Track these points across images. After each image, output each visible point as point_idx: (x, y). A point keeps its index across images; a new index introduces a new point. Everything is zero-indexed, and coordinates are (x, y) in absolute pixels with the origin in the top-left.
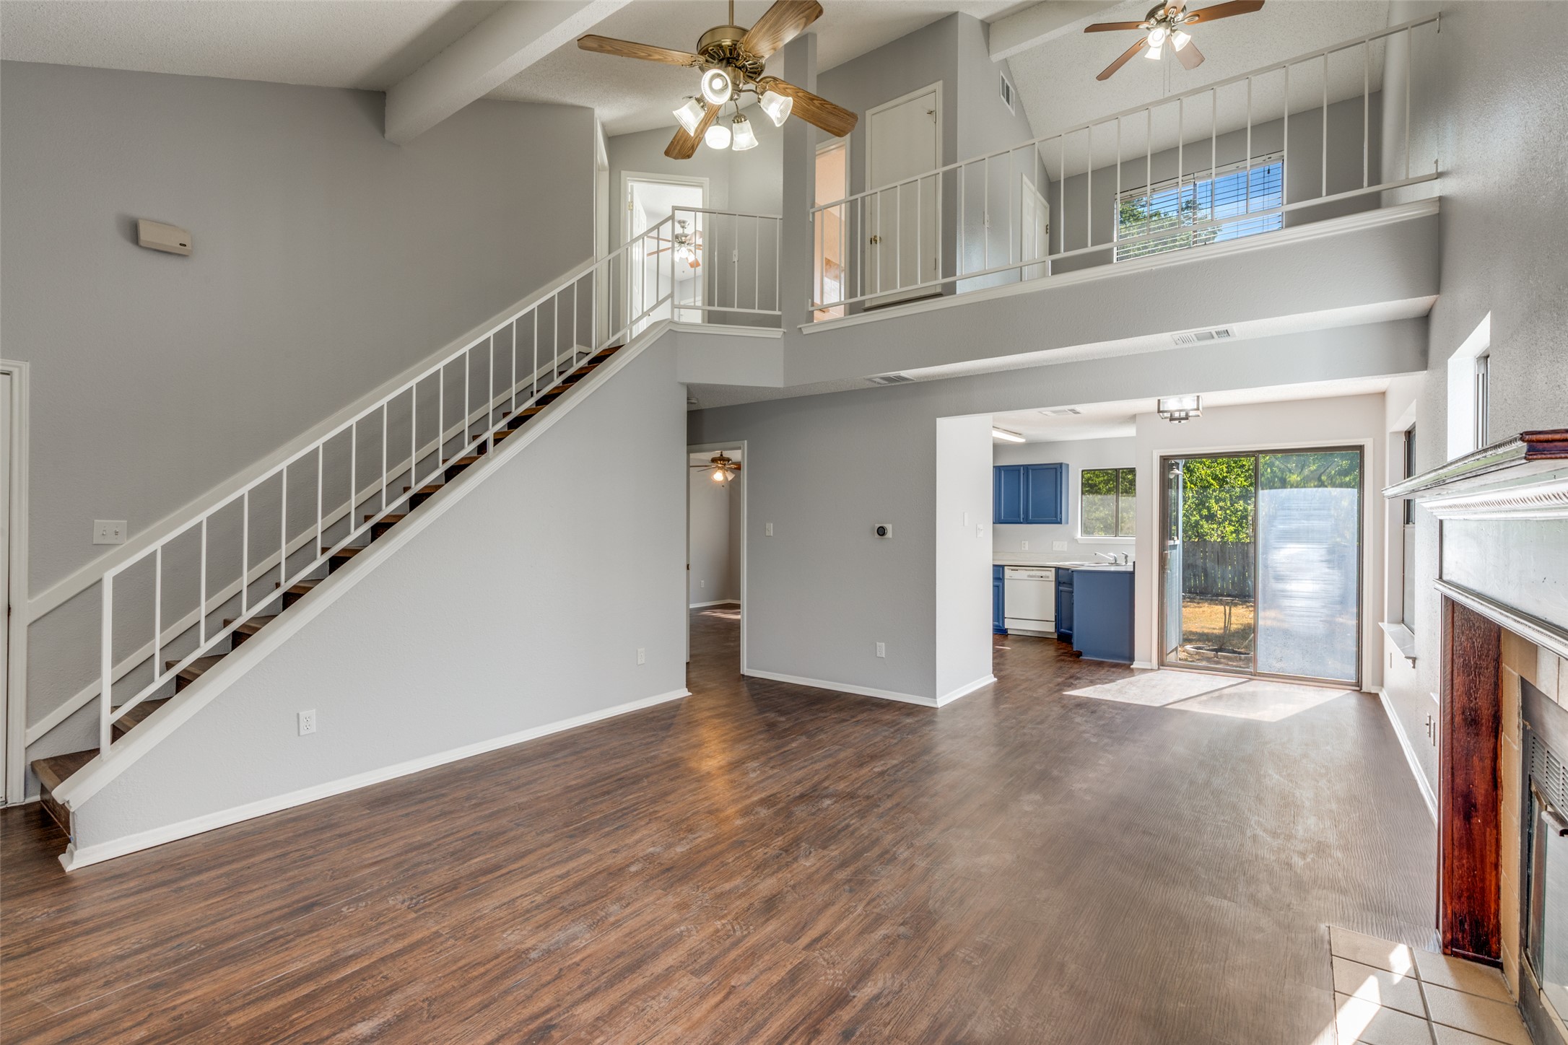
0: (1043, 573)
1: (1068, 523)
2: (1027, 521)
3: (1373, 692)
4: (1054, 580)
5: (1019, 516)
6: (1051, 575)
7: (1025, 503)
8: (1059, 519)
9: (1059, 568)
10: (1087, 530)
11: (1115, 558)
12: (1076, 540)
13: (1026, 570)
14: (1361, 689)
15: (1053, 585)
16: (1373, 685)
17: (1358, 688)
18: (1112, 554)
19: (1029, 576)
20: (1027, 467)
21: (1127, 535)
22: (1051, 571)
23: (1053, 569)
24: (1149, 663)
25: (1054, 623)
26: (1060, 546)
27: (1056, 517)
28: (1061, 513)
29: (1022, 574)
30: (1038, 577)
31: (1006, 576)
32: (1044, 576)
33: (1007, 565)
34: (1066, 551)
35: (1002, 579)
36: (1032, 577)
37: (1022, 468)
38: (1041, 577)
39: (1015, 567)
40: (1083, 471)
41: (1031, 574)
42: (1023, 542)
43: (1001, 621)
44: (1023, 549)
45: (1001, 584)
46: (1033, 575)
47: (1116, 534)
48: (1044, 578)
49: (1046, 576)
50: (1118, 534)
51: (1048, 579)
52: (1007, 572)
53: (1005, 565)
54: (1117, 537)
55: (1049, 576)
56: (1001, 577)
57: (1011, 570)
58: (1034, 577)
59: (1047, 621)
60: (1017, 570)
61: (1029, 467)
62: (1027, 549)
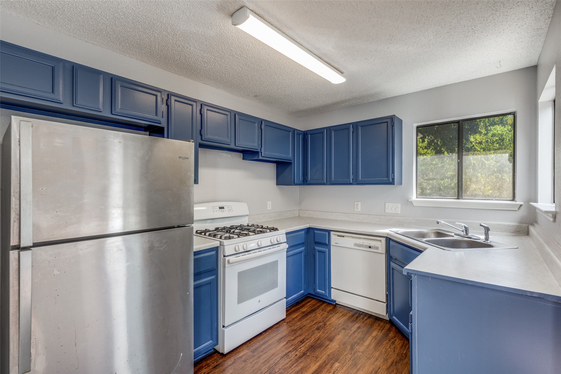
0: (372, 243)
1: (401, 184)
2: (357, 182)
4: (384, 252)
5: (349, 177)
6: (381, 245)
7: (355, 163)
8: (391, 179)
9: (390, 239)
10: (422, 193)
11: (465, 227)
12: (411, 202)
13: (353, 237)
15: (382, 259)
19: (356, 245)
20: (356, 125)
21: (475, 196)
22: (380, 241)
23: (383, 240)
25: (385, 304)
26: (394, 208)
27: (388, 176)
28: (393, 172)
29: (349, 242)
30: (366, 246)
31: (333, 242)
32: (373, 246)
33: (333, 231)
34: (400, 213)
35: (328, 245)
36: (360, 246)
37: (351, 126)
38: (370, 247)
39: (342, 233)
40: (418, 127)
41: (358, 243)
42: (356, 203)
43: (328, 291)
44: (356, 210)
45: (327, 250)
46: (361, 243)
47: (459, 196)
48: (373, 249)
49: (375, 247)
50: (462, 196)
51: (378, 250)
52: (334, 238)
53: (331, 231)
54: (459, 199)
55: (378, 247)
56: (327, 243)
57: (338, 236)
58: (362, 246)
59: (377, 300)
60: (344, 237)
61: (358, 124)
62: (359, 210)
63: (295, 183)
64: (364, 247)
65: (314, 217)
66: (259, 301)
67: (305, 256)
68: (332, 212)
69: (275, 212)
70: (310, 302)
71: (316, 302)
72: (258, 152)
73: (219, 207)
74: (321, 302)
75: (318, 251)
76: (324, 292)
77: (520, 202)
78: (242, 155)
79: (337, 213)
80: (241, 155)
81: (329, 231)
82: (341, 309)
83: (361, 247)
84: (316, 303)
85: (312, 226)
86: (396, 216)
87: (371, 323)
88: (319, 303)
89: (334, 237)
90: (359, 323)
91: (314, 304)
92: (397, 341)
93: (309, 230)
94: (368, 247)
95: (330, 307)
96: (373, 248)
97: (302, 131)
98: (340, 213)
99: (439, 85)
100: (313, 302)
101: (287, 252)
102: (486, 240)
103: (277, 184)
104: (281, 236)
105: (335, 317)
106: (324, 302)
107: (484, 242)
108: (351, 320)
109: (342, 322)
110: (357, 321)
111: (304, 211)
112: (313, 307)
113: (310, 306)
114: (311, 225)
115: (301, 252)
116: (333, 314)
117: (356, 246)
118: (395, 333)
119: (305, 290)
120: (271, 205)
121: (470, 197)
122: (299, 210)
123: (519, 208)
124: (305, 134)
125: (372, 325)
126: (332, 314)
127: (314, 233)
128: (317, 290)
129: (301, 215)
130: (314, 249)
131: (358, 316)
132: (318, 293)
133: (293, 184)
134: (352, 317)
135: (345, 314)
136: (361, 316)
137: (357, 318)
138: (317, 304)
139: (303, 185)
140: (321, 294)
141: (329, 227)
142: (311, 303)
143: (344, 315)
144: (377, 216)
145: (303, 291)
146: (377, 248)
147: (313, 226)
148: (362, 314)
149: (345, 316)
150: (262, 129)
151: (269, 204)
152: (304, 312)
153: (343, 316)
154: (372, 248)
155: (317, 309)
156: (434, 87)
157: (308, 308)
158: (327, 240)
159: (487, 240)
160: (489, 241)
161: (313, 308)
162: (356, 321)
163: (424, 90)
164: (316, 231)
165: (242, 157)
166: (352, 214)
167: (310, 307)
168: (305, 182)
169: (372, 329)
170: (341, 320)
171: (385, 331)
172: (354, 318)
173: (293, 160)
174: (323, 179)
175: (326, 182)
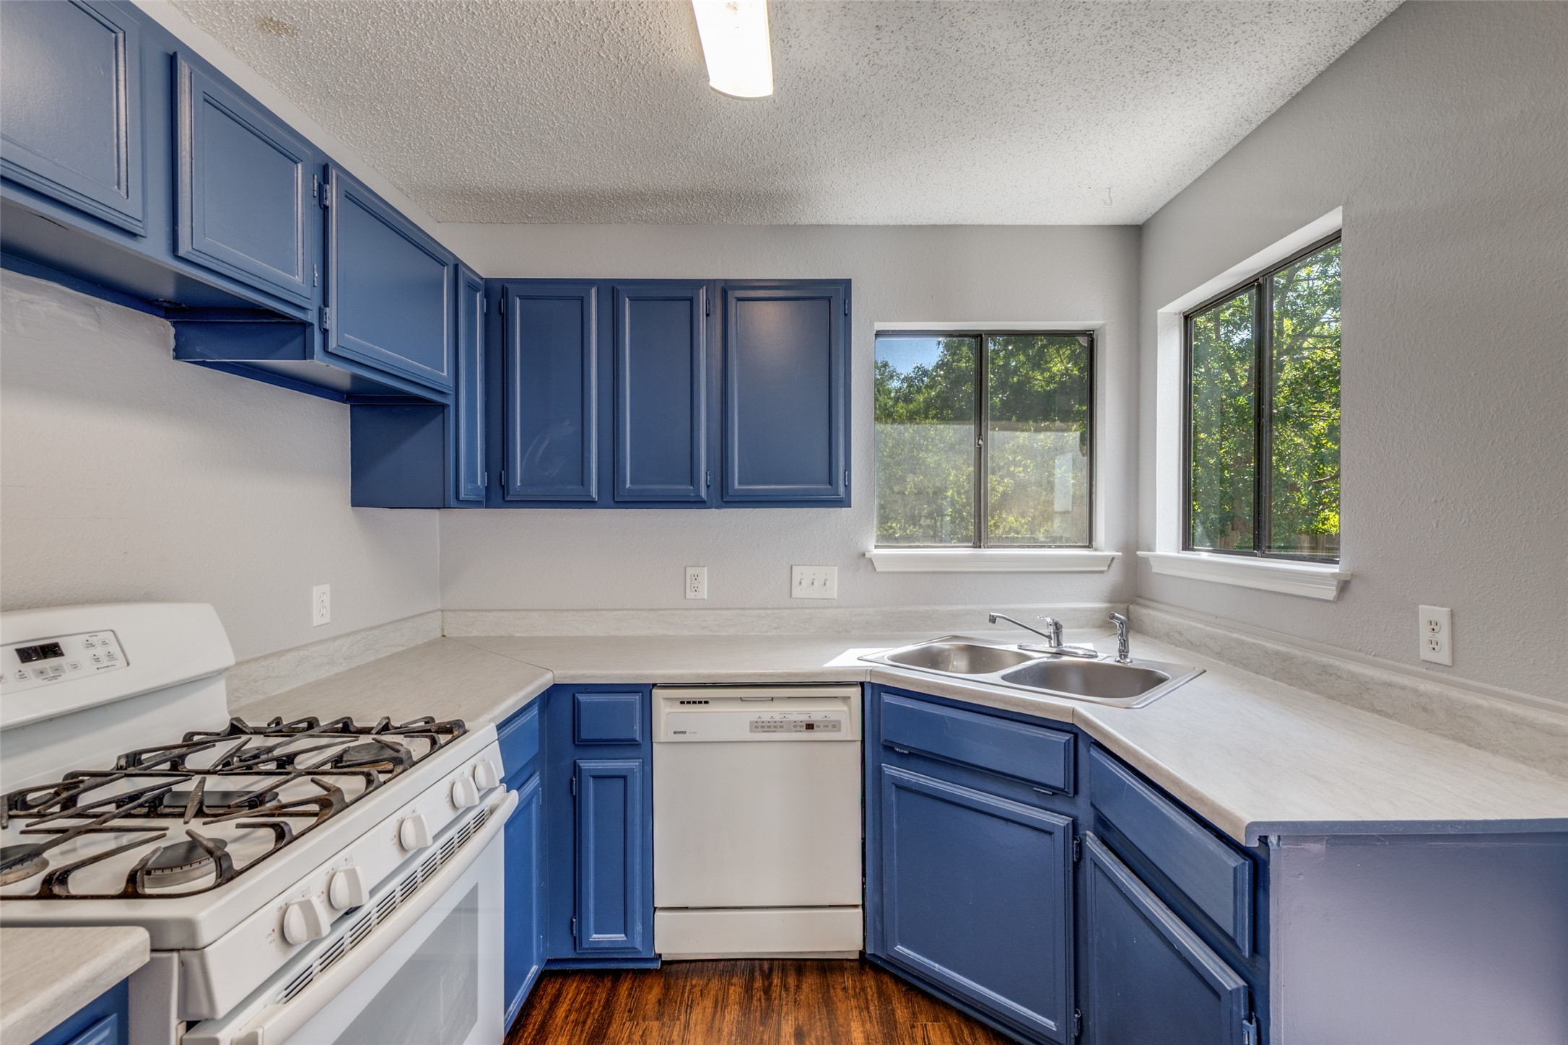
0: (817, 712)
2: (724, 497)
4: (857, 735)
5: (693, 480)
6: (846, 714)
7: (716, 428)
12: (870, 561)
13: (744, 700)
15: (851, 759)
19: (757, 726)
22: (846, 699)
23: (853, 693)
26: (818, 581)
28: (847, 466)
29: (728, 718)
30: (795, 726)
31: (662, 730)
32: (819, 721)
33: (661, 685)
34: (836, 597)
35: (640, 747)
36: (772, 729)
37: (702, 291)
38: (810, 727)
39: (701, 690)
41: (766, 718)
42: (690, 571)
43: (639, 928)
44: (690, 595)
45: (638, 764)
46: (778, 718)
48: (822, 731)
49: (826, 724)
50: (986, 538)
51: (839, 730)
52: (666, 712)
53: (654, 685)
54: (980, 547)
55: (839, 722)
56: (638, 737)
57: (682, 703)
58: (782, 727)
59: (830, 906)
60: (706, 702)
61: (726, 288)
62: (704, 593)
63: (462, 496)
64: (789, 731)
65: (517, 635)
68: (596, 610)
69: (348, 635)
70: (561, 999)
71: (584, 987)
72: (305, 325)
73: (18, 651)
74: (603, 978)
75: (594, 777)
76: (620, 937)
77: (1110, 550)
78: (173, 331)
79: (620, 612)
80: (165, 329)
81: (644, 691)
82: (694, 982)
83: (778, 729)
84: (586, 994)
85: (566, 678)
86: (824, 608)
87: (820, 996)
88: (598, 987)
89: (668, 710)
90: (787, 1014)
91: (583, 1000)
92: (929, 1028)
93: (553, 697)
94: (801, 727)
95: (651, 988)
96: (822, 727)
97: (484, 275)
98: (632, 612)
99: (946, 222)
100: (571, 989)
102: (1123, 657)
103: (356, 502)
105: (698, 1028)
106: (617, 975)
107: (1119, 661)
108: (758, 1014)
109: (733, 1038)
110: (776, 1008)
111: (470, 614)
112: (588, 1016)
113: (572, 1017)
114: (558, 672)
116: (683, 1017)
117: (760, 729)
118: (903, 1000)
119: (542, 959)
120: (327, 603)
121: (1002, 542)
122: (442, 611)
123: (1109, 566)
125: (828, 1002)
126: (678, 1019)
127: (575, 703)
128: (589, 936)
129: (451, 631)
130: (576, 770)
131: (766, 984)
132: (597, 948)
133: (453, 501)
134: (751, 998)
135: (720, 994)
136: (776, 981)
137: (767, 991)
138: (594, 993)
139: (487, 507)
140: (614, 947)
141: (648, 672)
142: (567, 1002)
143: (720, 1004)
144: (769, 612)
145: (534, 969)
146: (834, 726)
147: (573, 677)
148: (771, 969)
149: (724, 1007)
150: (325, 209)
151: (321, 596)
153: (719, 1009)
154: (818, 726)
155: (610, 1023)
156: (931, 222)
157: (572, 1035)
158: (637, 727)
159: (1126, 657)
160: (1128, 660)
161: (589, 1022)
162: (773, 1010)
163: (904, 226)
164: (582, 698)
165: (172, 343)
166: (678, 612)
167: (576, 1023)
168: (498, 492)
169: (841, 1021)
170: (725, 1033)
171: (875, 1006)
172: (760, 1000)
173: (452, 393)
174: (583, 480)
175: (599, 493)
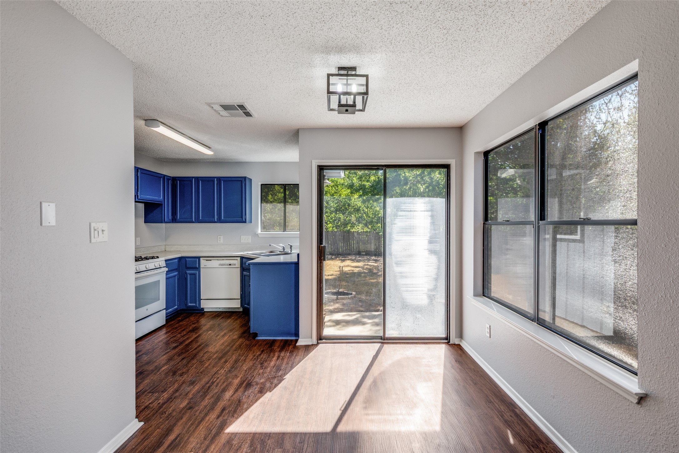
0: (232, 262)
1: (251, 222)
2: (220, 221)
3: (457, 343)
4: (239, 266)
5: (214, 217)
6: (237, 262)
7: (218, 207)
8: (244, 219)
9: (243, 257)
10: (264, 228)
11: (283, 247)
12: (257, 234)
13: (217, 260)
14: (449, 342)
15: (238, 271)
16: (456, 338)
17: (446, 341)
18: (281, 245)
19: (220, 265)
20: (219, 179)
21: (292, 230)
22: (237, 259)
23: (239, 259)
24: (310, 339)
25: (240, 300)
26: (246, 239)
27: (242, 217)
28: (245, 215)
29: (215, 263)
30: (227, 265)
31: (202, 266)
33: (202, 257)
34: (250, 243)
35: (198, 269)
36: (223, 265)
37: (216, 179)
38: (230, 265)
39: (209, 258)
40: (262, 185)
41: (222, 263)
42: (219, 237)
43: (198, 303)
44: (219, 242)
45: (197, 272)
46: (224, 263)
47: (285, 230)
48: (232, 266)
49: (233, 264)
50: (286, 230)
52: (203, 262)
53: (201, 257)
54: (284, 232)
56: (198, 267)
57: (206, 260)
58: (225, 265)
59: (234, 299)
60: (211, 260)
61: (221, 179)
62: (222, 241)
63: (166, 221)
65: (181, 250)
66: (147, 310)
67: (178, 279)
68: (198, 245)
69: (143, 247)
75: (189, 274)
76: (195, 304)
79: (203, 246)
81: (199, 258)
82: (208, 313)
85: (183, 255)
86: (248, 244)
93: (180, 259)
95: (200, 314)
97: (171, 177)
98: (205, 246)
101: (166, 274)
102: (291, 252)
103: (146, 222)
104: (161, 261)
105: (204, 320)
111: (171, 246)
115: (175, 276)
116: (202, 319)
119: (178, 306)
120: (139, 241)
122: (165, 245)
124: (174, 179)
126: (202, 316)
127: (186, 260)
128: (188, 304)
129: (167, 249)
130: (186, 273)
132: (190, 306)
133: (164, 222)
139: (172, 223)
140: (193, 306)
141: (199, 254)
144: (235, 245)
145: (176, 307)
146: (235, 265)
147: (185, 255)
150: (138, 177)
152: (179, 320)
153: (210, 316)
158: (197, 265)
163: (265, 162)
164: (187, 259)
166: (216, 246)
168: (174, 220)
173: (163, 202)
174: (191, 218)
175: (195, 220)
